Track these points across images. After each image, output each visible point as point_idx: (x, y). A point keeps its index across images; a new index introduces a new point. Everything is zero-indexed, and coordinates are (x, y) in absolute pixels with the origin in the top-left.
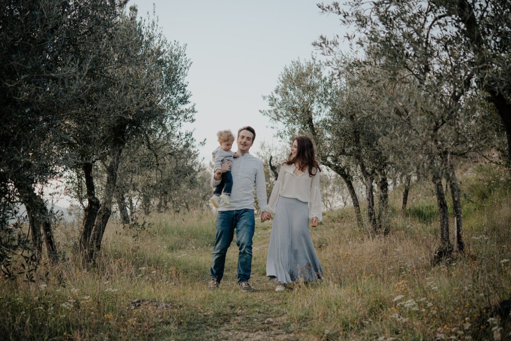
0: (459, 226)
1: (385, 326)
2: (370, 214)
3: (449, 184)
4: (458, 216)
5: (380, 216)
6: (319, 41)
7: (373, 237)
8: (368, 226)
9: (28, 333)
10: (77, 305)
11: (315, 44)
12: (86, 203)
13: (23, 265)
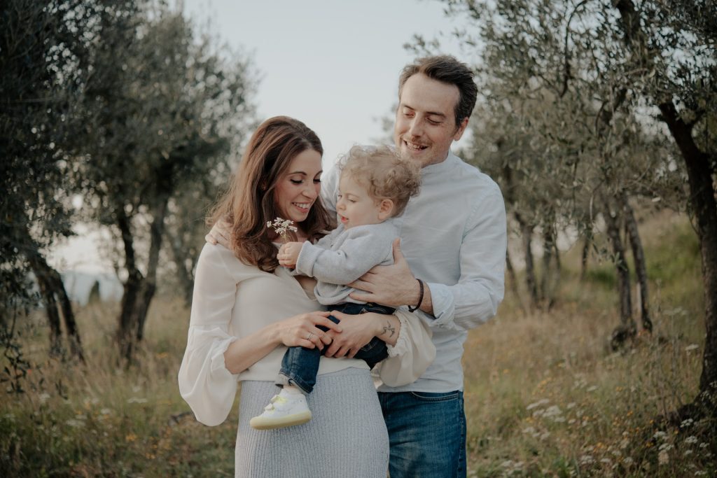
0: (643, 297)
1: (519, 445)
2: (530, 281)
3: (628, 235)
4: (642, 283)
5: (543, 283)
6: (413, 42)
7: (532, 313)
8: (526, 298)
9: (18, 464)
10: (91, 424)
11: (407, 46)
12: (125, 275)
13: (7, 370)
